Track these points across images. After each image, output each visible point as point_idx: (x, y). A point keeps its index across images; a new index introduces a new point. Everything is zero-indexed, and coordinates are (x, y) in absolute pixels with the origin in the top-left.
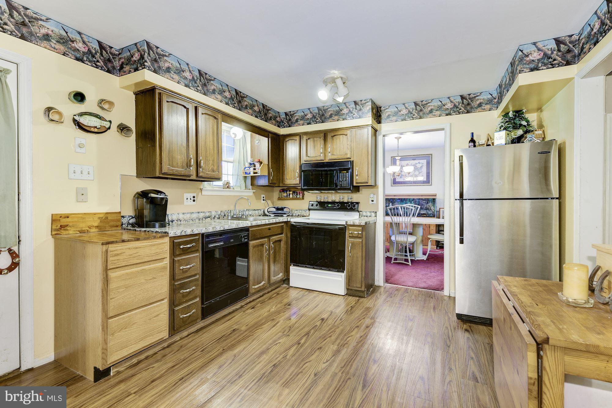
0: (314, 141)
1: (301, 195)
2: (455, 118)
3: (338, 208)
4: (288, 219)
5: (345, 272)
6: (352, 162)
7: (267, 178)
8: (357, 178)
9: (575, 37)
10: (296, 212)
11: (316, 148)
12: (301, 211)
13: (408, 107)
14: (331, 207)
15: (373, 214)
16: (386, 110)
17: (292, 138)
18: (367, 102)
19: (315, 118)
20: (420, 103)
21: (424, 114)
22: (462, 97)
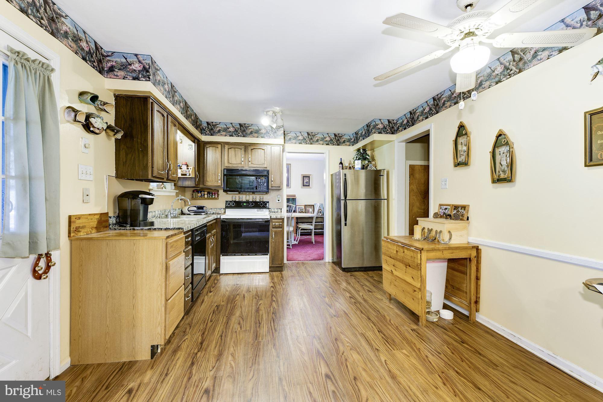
0: (235, 151)
1: (216, 195)
2: (331, 147)
3: (253, 207)
4: (218, 216)
5: (269, 254)
6: (268, 171)
7: (194, 180)
8: (272, 183)
9: (395, 121)
10: (210, 210)
11: (237, 157)
12: (215, 210)
13: (303, 135)
14: (246, 205)
15: (279, 210)
16: (288, 134)
17: (213, 145)
18: (281, 128)
19: (237, 132)
20: (311, 133)
21: (313, 141)
22: (335, 135)
